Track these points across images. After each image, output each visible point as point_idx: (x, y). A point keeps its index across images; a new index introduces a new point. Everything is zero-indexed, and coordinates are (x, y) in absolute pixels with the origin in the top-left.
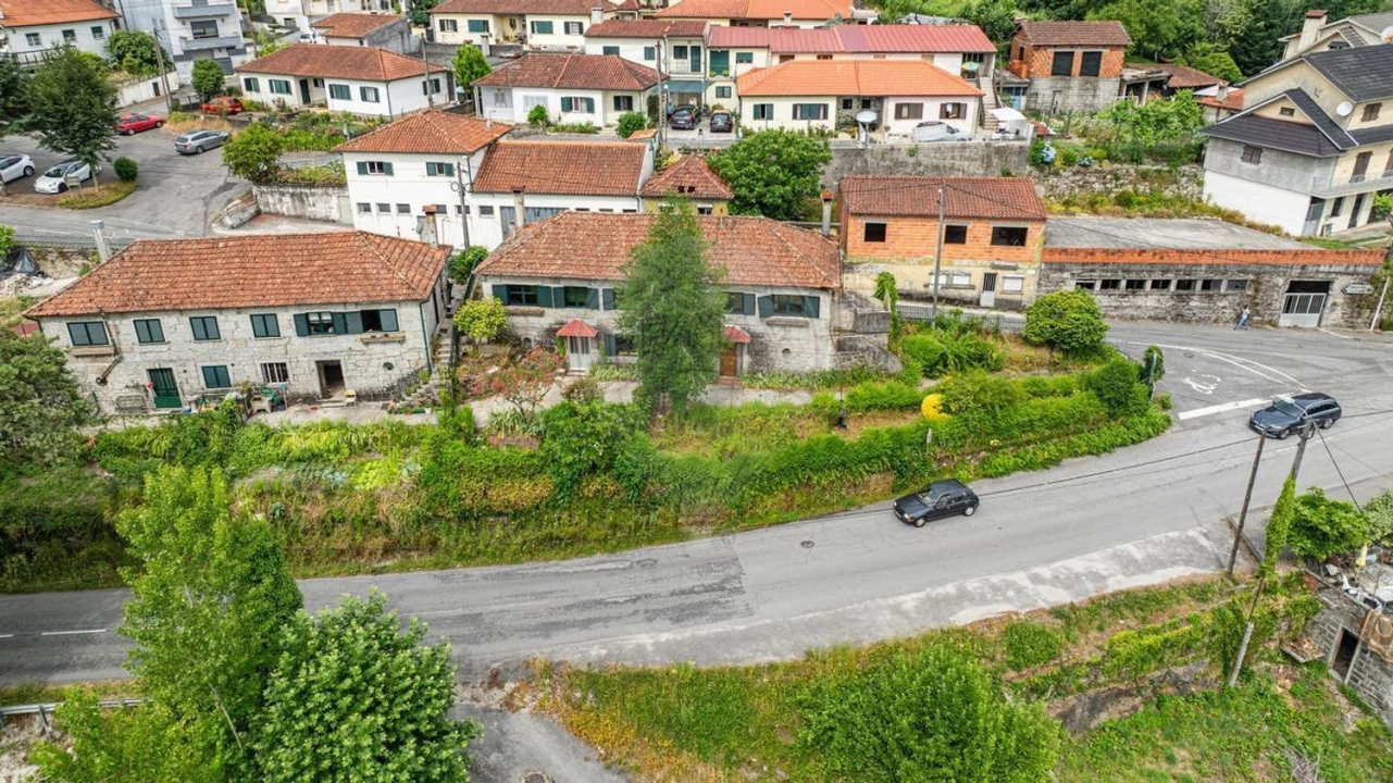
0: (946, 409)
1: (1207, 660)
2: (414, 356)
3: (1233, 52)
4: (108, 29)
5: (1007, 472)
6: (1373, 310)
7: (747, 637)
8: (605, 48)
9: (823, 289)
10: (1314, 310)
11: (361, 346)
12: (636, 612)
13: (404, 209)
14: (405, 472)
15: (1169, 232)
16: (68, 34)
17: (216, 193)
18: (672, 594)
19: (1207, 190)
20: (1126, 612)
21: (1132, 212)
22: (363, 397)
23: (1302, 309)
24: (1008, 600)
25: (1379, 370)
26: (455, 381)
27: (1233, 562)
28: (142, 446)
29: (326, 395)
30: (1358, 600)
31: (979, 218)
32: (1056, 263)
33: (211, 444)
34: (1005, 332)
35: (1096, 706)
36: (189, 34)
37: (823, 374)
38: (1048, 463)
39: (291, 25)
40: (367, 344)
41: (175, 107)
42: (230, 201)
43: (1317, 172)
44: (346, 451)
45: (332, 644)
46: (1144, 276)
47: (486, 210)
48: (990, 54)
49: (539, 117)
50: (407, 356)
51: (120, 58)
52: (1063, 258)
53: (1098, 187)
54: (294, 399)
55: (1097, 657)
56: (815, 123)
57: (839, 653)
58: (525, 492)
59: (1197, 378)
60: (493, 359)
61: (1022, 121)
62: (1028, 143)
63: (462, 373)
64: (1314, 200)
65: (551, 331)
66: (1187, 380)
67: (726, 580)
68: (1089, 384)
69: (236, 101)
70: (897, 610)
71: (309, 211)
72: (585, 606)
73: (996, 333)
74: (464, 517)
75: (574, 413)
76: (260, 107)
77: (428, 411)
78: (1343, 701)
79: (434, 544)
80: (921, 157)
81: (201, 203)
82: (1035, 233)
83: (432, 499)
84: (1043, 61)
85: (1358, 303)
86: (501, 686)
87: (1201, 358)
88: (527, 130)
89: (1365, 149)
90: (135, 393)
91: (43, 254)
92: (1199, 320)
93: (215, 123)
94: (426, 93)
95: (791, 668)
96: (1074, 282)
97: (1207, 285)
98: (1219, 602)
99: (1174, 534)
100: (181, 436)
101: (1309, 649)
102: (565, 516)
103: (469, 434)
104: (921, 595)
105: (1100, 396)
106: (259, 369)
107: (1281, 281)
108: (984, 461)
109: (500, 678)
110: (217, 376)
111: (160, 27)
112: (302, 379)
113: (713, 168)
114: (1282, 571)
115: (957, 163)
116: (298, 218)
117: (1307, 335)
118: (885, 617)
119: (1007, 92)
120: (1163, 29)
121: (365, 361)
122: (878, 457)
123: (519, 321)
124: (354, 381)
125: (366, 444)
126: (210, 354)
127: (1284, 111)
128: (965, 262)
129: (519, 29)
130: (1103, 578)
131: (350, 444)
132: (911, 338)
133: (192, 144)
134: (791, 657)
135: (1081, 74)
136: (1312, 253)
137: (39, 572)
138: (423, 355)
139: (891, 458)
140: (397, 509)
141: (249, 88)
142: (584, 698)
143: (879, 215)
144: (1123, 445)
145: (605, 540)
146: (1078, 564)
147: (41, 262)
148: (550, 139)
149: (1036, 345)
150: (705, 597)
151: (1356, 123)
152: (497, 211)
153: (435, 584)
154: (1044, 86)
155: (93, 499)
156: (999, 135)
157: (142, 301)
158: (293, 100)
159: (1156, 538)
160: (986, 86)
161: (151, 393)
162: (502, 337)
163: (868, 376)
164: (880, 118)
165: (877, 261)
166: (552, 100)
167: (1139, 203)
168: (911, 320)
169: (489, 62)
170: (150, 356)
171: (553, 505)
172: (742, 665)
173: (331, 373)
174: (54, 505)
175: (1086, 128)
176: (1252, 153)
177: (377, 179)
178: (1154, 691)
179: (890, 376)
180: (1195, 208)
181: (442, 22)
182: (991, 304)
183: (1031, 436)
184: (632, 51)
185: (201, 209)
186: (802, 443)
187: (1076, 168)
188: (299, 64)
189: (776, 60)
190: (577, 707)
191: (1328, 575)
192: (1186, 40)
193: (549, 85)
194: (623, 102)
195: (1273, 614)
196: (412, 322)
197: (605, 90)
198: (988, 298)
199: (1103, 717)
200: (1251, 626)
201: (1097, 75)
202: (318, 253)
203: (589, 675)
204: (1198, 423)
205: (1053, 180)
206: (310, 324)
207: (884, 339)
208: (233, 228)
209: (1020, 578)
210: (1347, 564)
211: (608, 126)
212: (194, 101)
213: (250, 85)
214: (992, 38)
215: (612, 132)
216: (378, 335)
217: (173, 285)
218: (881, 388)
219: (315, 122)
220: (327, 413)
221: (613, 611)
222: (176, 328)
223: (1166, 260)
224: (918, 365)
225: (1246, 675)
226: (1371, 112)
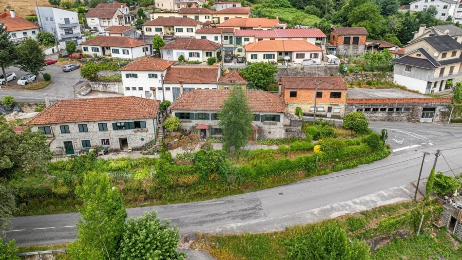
0: (322, 150)
1: (409, 227)
2: (150, 136)
3: (398, 36)
4: (37, 32)
5: (341, 170)
6: (449, 116)
7: (266, 224)
8: (202, 37)
9: (281, 112)
10: (431, 117)
11: (134, 133)
12: (229, 217)
13: (141, 89)
14: (151, 174)
15: (384, 93)
16: (25, 33)
17: (77, 84)
18: (240, 211)
19: (395, 80)
20: (384, 212)
21: (372, 87)
22: (134, 149)
23: (427, 117)
24: (347, 210)
25: (452, 135)
26: (164, 144)
27: (416, 196)
28: (63, 167)
29: (122, 149)
30: (456, 207)
31: (326, 89)
32: (350, 103)
33: (86, 166)
34: (337, 125)
35: (376, 243)
36: (63, 33)
37: (281, 139)
38: (354, 166)
39: (96, 30)
40: (135, 132)
41: (60, 56)
42: (82, 87)
43: (429, 73)
44: (130, 167)
45: (143, 227)
46: (378, 107)
47: (168, 89)
48: (324, 38)
49: (181, 59)
50: (149, 136)
51: (41, 41)
52: (353, 102)
53: (361, 79)
54: (112, 151)
55: (376, 227)
56: (271, 60)
57: (296, 227)
58: (190, 179)
59: (397, 139)
60: (176, 137)
61: (336, 59)
62: (338, 66)
63: (166, 141)
64: (429, 82)
65: (194, 128)
66: (394, 139)
67: (256, 206)
68: (365, 141)
69: (81, 54)
70: (312, 214)
71: (108, 90)
72: (212, 215)
73: (334, 125)
74: (171, 187)
75: (205, 153)
76: (88, 56)
77: (156, 154)
78: (453, 240)
79: (161, 197)
80: (305, 70)
81: (73, 87)
82: (344, 94)
83: (160, 182)
84: (341, 40)
85: (444, 115)
86: (188, 242)
87: (398, 133)
88: (178, 63)
89: (443, 67)
90: (59, 149)
91: (23, 105)
92: (395, 121)
93: (74, 61)
94: (144, 51)
95: (282, 233)
96: (356, 109)
97: (398, 109)
98: (412, 209)
99: (396, 188)
100: (76, 163)
101: (441, 223)
102: (203, 187)
103: (171, 160)
104: (319, 209)
105: (369, 145)
106: (100, 141)
107: (420, 108)
108: (333, 166)
109: (188, 239)
110: (86, 144)
112: (114, 144)
113: (241, 75)
114: (431, 199)
115: (316, 72)
116: (104, 92)
117: (429, 125)
118: (309, 216)
119: (330, 50)
120: (377, 29)
121: (136, 138)
122: (302, 166)
123: (184, 124)
124: (132, 144)
125: (136, 165)
126: (84, 136)
127: (417, 55)
128: (322, 103)
129: (171, 31)
130: (376, 202)
131: (131, 165)
132: (308, 128)
133: (68, 68)
134: (281, 230)
135: (353, 44)
136: (429, 99)
137: (31, 209)
138: (154, 136)
139: (305, 166)
140: (148, 186)
141: (85, 50)
142: (216, 245)
143: (294, 89)
144: (376, 160)
145: (216, 194)
146: (367, 198)
147: (22, 108)
148: (186, 66)
149: (347, 129)
150: (250, 211)
151: (440, 59)
152: (171, 89)
153: (162, 209)
154: (341, 47)
155: (47, 185)
156: (329, 63)
157: (63, 119)
158: (100, 54)
159: (390, 189)
160: (324, 48)
161: (65, 150)
162: (178, 129)
163: (296, 140)
164: (291, 58)
165: (294, 104)
166: (186, 53)
167: (374, 84)
168: (307, 122)
169: (164, 41)
170: (65, 138)
171: (199, 183)
172: (266, 233)
173: (124, 142)
174: (35, 187)
175: (355, 61)
176: (409, 68)
177: (132, 79)
178: (394, 238)
179: (303, 140)
180: (391, 85)
181: (146, 29)
182: (330, 117)
183: (348, 158)
184: (210, 38)
185: (73, 90)
186: (278, 162)
187: (354, 73)
188: (102, 43)
189: (257, 40)
190: (214, 247)
191: (445, 199)
192: (383, 33)
193: (185, 48)
194: (209, 54)
195: (429, 212)
196: (150, 125)
197: (203, 50)
198: (329, 115)
199: (378, 246)
200: (423, 216)
201: (358, 44)
202: (119, 103)
203: (217, 238)
204: (399, 153)
205: (346, 77)
206: (117, 126)
207: (300, 128)
208: (84, 95)
209: (350, 202)
210: (451, 196)
211: (204, 61)
212: (66, 54)
213: (85, 49)
214: (324, 32)
215: (205, 63)
216: (139, 129)
217: (73, 114)
218: (301, 144)
219: (108, 61)
220: (123, 155)
221: (222, 217)
222: (74, 128)
223: (385, 102)
224: (311, 136)
225: (422, 232)
226: (444, 55)
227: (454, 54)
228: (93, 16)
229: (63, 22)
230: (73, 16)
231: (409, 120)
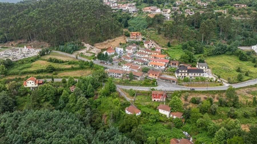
4: (115, 52)
13: (126, 69)
16: (112, 53)
23: (173, 83)
32: (158, 77)
37: (139, 80)
39: (127, 52)
41: (117, 59)
42: (117, 66)
44: (117, 80)
46: (164, 79)
47: (130, 69)
49: (137, 63)
51: (115, 54)
53: (168, 73)
59: (162, 85)
60: (125, 77)
63: (123, 77)
69: (121, 59)
73: (152, 80)
74: (121, 83)
77: (121, 79)
79: (119, 84)
85: (177, 83)
89: (182, 73)
90: (110, 76)
93: (119, 60)
96: (159, 79)
97: (167, 80)
98: (148, 92)
100: (111, 78)
105: (152, 84)
106: (115, 76)
107: (172, 81)
108: (145, 86)
110: (113, 76)
111: (118, 52)
113: (142, 69)
116: (121, 68)
121: (120, 76)
122: (140, 84)
123: (127, 75)
124: (119, 77)
128: (154, 76)
133: (117, 62)
135: (174, 65)
140: (118, 82)
143: (149, 73)
147: (108, 69)
154: (172, 65)
158: (124, 59)
160: (167, 65)
163: (141, 81)
164: (157, 66)
165: (149, 76)
166: (138, 62)
167: (171, 75)
171: (124, 83)
173: (118, 76)
177: (124, 67)
194: (142, 63)
196: (122, 75)
201: (176, 65)
202: (118, 71)
203: (121, 88)
204: (159, 87)
206: (117, 74)
208: (117, 68)
215: (141, 65)
217: (112, 71)
220: (117, 78)
222: (112, 73)
226: (182, 71)
227: (185, 71)
228: (127, 49)
229: (120, 51)
230: (122, 49)
231: (170, 83)
